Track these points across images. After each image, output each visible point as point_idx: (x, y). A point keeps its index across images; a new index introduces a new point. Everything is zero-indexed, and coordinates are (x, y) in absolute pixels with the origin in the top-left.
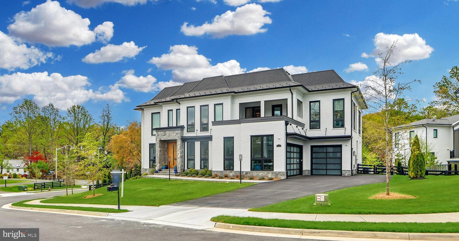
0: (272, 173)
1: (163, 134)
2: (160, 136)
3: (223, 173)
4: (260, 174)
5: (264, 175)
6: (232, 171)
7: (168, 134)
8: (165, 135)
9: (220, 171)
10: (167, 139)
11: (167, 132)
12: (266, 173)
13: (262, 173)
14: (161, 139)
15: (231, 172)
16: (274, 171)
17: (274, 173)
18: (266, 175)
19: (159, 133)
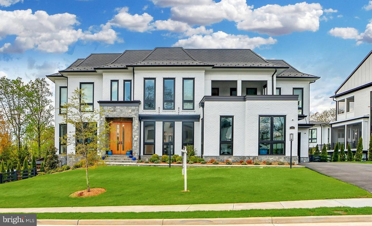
0: (284, 158)
1: (112, 110)
2: (107, 111)
3: (219, 159)
4: (270, 159)
5: (275, 160)
6: (231, 156)
7: (119, 110)
8: (115, 111)
9: (216, 156)
10: (119, 117)
11: (117, 107)
12: (277, 158)
13: (272, 158)
14: (108, 116)
15: (229, 157)
16: (286, 156)
17: (287, 158)
18: (277, 160)
19: (106, 108)
